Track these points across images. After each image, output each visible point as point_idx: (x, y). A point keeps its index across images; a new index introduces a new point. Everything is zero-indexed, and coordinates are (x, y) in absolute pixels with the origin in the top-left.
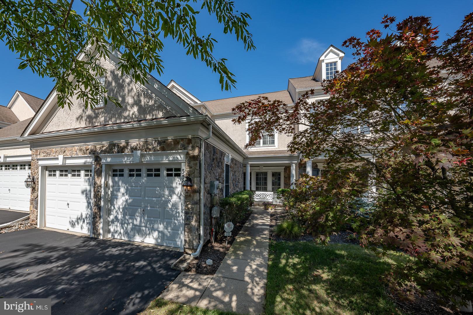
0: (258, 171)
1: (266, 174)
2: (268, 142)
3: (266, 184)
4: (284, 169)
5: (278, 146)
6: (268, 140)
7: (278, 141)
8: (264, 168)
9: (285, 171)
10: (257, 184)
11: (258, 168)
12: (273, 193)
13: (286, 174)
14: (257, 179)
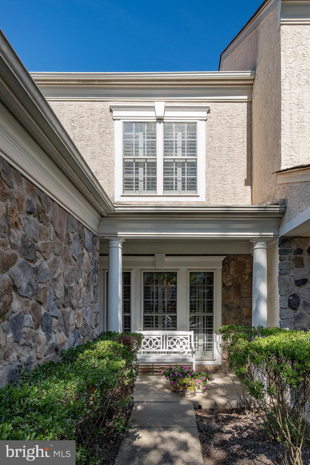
0: (150, 268)
1: (172, 276)
2: (180, 185)
3: (172, 307)
4: (224, 263)
5: (207, 195)
6: (179, 176)
7: (208, 181)
8: (168, 259)
9: (224, 271)
10: (148, 307)
11: (150, 259)
12: (192, 333)
13: (229, 278)
14: (147, 293)
